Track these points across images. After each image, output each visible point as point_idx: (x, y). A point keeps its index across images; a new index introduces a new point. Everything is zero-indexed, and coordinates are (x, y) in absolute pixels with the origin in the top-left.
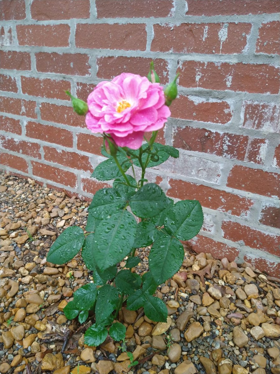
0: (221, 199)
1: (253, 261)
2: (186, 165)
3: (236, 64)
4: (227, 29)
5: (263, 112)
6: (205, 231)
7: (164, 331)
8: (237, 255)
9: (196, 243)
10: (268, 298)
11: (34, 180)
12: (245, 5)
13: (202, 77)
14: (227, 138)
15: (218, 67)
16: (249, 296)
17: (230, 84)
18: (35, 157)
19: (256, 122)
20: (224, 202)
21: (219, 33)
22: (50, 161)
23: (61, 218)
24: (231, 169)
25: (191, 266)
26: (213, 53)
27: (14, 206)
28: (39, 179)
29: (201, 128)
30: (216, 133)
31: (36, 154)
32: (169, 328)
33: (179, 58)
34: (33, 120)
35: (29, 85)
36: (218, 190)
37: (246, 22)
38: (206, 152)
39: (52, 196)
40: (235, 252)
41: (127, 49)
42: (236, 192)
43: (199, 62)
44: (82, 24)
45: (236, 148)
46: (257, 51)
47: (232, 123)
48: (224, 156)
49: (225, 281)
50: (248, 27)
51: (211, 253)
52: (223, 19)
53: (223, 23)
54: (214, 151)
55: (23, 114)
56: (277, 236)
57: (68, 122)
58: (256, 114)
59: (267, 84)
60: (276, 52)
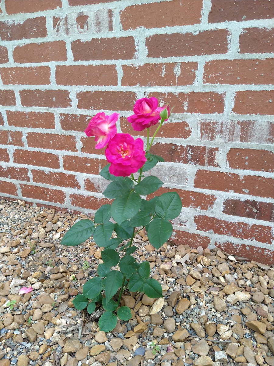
0: (191, 198)
1: (222, 245)
2: (160, 174)
3: (189, 93)
4: (180, 67)
5: (214, 128)
6: (182, 227)
7: (159, 309)
8: (209, 242)
9: (175, 238)
10: (237, 272)
11: (24, 202)
12: (191, 49)
13: (164, 104)
14: (189, 149)
15: (176, 95)
16: (223, 273)
17: (187, 108)
18: (23, 180)
19: (210, 135)
20: (194, 200)
21: (174, 70)
22: (39, 183)
23: (56, 231)
24: (196, 173)
25: (174, 257)
26: (171, 86)
27: (10, 226)
28: (29, 199)
29: (169, 143)
30: (181, 146)
31: (25, 177)
32: (163, 307)
33: (145, 91)
34: (20, 148)
35: (14, 118)
36: (187, 191)
37: (194, 61)
38: (175, 162)
39: (43, 213)
40: (208, 240)
41: (102, 85)
42: (202, 191)
43: (161, 93)
44: (61, 66)
45: (197, 156)
46: (204, 82)
47: (192, 137)
48: (189, 163)
49: (203, 264)
50: (196, 65)
51: (188, 244)
52: (176, 60)
53: (176, 63)
54: (181, 161)
55: (10, 143)
56: (237, 222)
57: (54, 148)
58: (209, 130)
59: (214, 107)
60: (218, 82)
